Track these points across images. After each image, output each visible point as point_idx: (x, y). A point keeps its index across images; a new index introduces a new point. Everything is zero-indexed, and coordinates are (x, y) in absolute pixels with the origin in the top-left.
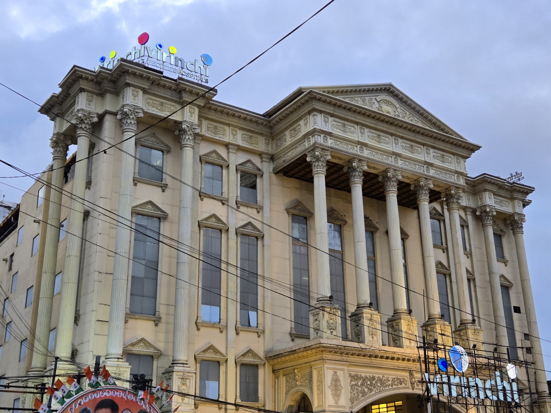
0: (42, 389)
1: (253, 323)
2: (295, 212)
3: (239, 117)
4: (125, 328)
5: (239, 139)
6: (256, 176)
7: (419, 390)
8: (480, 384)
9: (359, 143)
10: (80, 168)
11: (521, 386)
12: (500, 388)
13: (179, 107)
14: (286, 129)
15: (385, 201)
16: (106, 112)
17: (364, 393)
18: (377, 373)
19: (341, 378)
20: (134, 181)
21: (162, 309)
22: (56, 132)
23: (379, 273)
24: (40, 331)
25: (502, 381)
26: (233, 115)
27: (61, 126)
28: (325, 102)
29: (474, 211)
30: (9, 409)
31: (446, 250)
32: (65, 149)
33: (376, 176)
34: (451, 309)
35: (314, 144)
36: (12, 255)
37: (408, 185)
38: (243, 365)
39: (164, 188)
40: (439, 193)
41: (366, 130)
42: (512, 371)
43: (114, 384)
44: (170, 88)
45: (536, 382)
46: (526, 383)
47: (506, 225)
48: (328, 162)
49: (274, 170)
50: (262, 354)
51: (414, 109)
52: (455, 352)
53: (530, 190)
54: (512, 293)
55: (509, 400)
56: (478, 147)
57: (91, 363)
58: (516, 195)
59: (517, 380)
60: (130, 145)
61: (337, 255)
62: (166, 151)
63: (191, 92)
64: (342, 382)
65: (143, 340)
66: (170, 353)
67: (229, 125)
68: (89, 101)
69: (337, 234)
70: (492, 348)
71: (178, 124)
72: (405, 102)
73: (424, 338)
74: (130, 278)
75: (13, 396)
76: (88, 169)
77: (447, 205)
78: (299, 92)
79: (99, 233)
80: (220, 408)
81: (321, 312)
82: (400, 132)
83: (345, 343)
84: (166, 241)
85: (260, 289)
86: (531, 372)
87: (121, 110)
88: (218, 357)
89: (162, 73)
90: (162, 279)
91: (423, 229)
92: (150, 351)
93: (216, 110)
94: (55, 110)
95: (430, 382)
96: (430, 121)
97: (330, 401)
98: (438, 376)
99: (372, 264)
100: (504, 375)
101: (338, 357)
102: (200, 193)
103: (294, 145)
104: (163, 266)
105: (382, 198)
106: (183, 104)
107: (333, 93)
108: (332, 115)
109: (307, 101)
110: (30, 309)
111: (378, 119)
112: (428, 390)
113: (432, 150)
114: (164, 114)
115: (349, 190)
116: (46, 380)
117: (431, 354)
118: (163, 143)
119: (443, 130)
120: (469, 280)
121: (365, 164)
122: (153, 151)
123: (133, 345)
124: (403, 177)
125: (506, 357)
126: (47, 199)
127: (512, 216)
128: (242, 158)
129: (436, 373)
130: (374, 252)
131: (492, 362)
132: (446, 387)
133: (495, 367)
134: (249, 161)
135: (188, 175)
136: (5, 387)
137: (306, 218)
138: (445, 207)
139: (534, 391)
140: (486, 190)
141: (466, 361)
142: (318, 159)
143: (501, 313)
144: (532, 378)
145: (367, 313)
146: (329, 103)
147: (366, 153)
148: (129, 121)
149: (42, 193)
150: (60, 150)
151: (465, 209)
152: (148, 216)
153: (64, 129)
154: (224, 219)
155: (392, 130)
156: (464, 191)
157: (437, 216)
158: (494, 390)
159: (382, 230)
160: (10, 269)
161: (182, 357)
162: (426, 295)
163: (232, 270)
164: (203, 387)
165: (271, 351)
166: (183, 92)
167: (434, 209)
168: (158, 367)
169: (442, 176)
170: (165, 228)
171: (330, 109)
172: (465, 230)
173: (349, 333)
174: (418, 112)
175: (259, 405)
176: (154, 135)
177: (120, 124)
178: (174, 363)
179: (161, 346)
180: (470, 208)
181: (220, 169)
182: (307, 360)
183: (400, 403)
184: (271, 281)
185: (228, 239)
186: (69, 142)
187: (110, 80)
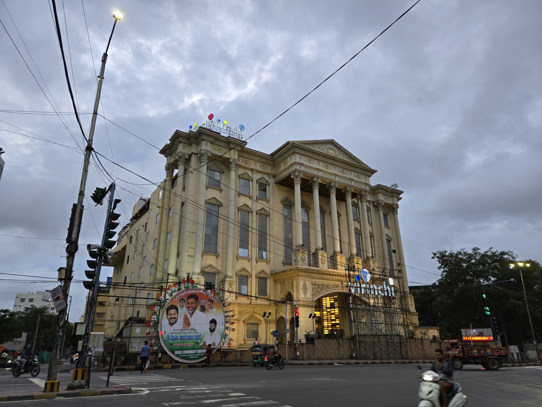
0: (161, 289)
1: (265, 257)
2: (285, 203)
3: (258, 156)
4: (202, 260)
5: (258, 167)
6: (266, 185)
7: (346, 291)
8: (376, 287)
9: (317, 169)
10: (180, 180)
11: (396, 289)
12: (385, 289)
13: (228, 150)
14: (281, 162)
15: (330, 197)
16: (192, 153)
17: (319, 292)
18: (325, 282)
19: (308, 285)
20: (206, 187)
21: (220, 250)
22: (168, 163)
23: (327, 233)
24: (160, 261)
25: (386, 286)
26: (255, 155)
27: (170, 159)
28: (300, 148)
29: (373, 203)
30: (145, 299)
31: (359, 222)
32: (172, 172)
33: (326, 185)
34: (362, 251)
35: (295, 169)
36: (146, 224)
37: (341, 190)
38: (259, 278)
39: (221, 191)
40: (356, 194)
41: (321, 163)
42: (391, 281)
43: (197, 287)
44: (224, 141)
45: (403, 287)
46: (398, 287)
47: (389, 210)
48: (302, 178)
49: (275, 182)
50: (269, 273)
51: (344, 152)
52: (364, 272)
53: (402, 192)
54: (392, 243)
55: (390, 295)
56: (376, 171)
57: (185, 276)
58: (394, 195)
59: (394, 286)
60: (204, 169)
61: (306, 224)
62: (222, 172)
63: (234, 143)
64: (308, 287)
65: (210, 265)
66: (224, 272)
67: (253, 160)
68: (184, 148)
69: (306, 214)
70: (382, 270)
71: (228, 159)
72: (340, 149)
73: (348, 265)
74: (204, 235)
75: (147, 292)
76: (184, 181)
77: (360, 199)
78: (288, 143)
79: (189, 212)
80: (248, 299)
81: (298, 252)
82: (337, 164)
83: (309, 267)
84: (222, 217)
85: (268, 241)
86: (401, 282)
87: (200, 152)
88: (247, 274)
89: (220, 134)
90: (220, 236)
91: (348, 212)
92: (214, 271)
93: (246, 152)
94: (168, 152)
95: (351, 287)
96: (352, 158)
97: (302, 295)
98: (355, 284)
99: (323, 229)
100: (387, 283)
101: (306, 274)
102: (239, 192)
103: (285, 170)
104: (221, 229)
105: (328, 196)
106: (230, 149)
107: (304, 144)
108: (304, 155)
109: (292, 148)
110: (155, 250)
111: (327, 157)
112: (350, 290)
113: (353, 173)
114: (220, 155)
115: (312, 193)
116: (163, 285)
117: (351, 273)
118: (220, 168)
119: (358, 163)
120: (371, 237)
121: (320, 179)
122: (216, 172)
123: (206, 268)
124: (339, 185)
125: (389, 274)
126: (163, 196)
127: (392, 205)
128: (259, 176)
129: (354, 283)
130: (324, 223)
131: (382, 277)
132: (359, 289)
133: (383, 279)
134: (263, 178)
135: (233, 184)
136: (143, 288)
137: (290, 206)
138: (359, 201)
139: (402, 291)
140: (379, 192)
141: (369, 276)
142: (297, 177)
143: (386, 253)
144: (401, 285)
145: (320, 253)
146: (303, 149)
147: (320, 174)
148: (204, 158)
149: (161, 193)
150: (170, 172)
151: (369, 202)
152: (213, 205)
153: (172, 161)
154: (250, 206)
155: (333, 162)
156: (369, 193)
157: (355, 205)
158: (383, 290)
159: (328, 212)
160: (146, 230)
161: (230, 273)
162: (350, 244)
163: (254, 231)
164: (240, 288)
165: (273, 271)
166: (230, 143)
167: (354, 201)
168: (218, 279)
169: (357, 185)
170: (222, 211)
171: (303, 152)
172: (369, 212)
173: (312, 263)
174: (346, 154)
175: (267, 297)
176: (216, 165)
177: (199, 160)
178: (226, 276)
179: (219, 268)
180: (371, 201)
181: (248, 181)
182: (290, 276)
183: (336, 297)
184: (273, 237)
185: (252, 216)
186: (174, 168)
187: (195, 138)
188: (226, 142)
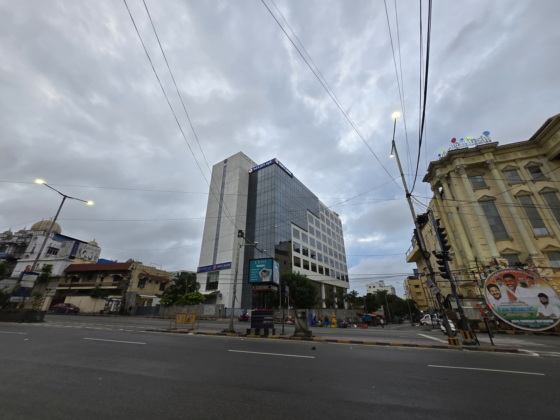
3: (515, 147)
4: (497, 245)
5: (520, 155)
6: (538, 166)
10: (447, 193)
13: (481, 156)
14: (548, 140)
16: (450, 172)
20: (473, 190)
21: (512, 235)
22: (432, 186)
26: (512, 147)
27: (433, 183)
32: (438, 190)
39: (489, 188)
44: (474, 151)
49: (549, 160)
60: (466, 179)
62: (483, 174)
63: (485, 148)
65: (507, 249)
66: (526, 252)
67: (511, 152)
68: (441, 171)
71: (484, 163)
76: (450, 192)
79: (467, 213)
87: (455, 168)
88: (556, 249)
89: (468, 148)
92: (514, 252)
93: (501, 150)
94: (429, 179)
102: (509, 184)
106: (483, 154)
114: (475, 162)
118: (480, 172)
122: (477, 177)
123: (503, 251)
128: (525, 163)
134: (531, 162)
148: (461, 171)
150: (436, 191)
152: (486, 201)
154: (528, 190)
161: (534, 252)
166: (481, 150)
170: (497, 203)
176: (474, 171)
177: (458, 173)
178: (530, 255)
179: (519, 249)
181: (515, 171)
185: (535, 198)
186: (439, 187)
187: (447, 161)
188: (477, 151)
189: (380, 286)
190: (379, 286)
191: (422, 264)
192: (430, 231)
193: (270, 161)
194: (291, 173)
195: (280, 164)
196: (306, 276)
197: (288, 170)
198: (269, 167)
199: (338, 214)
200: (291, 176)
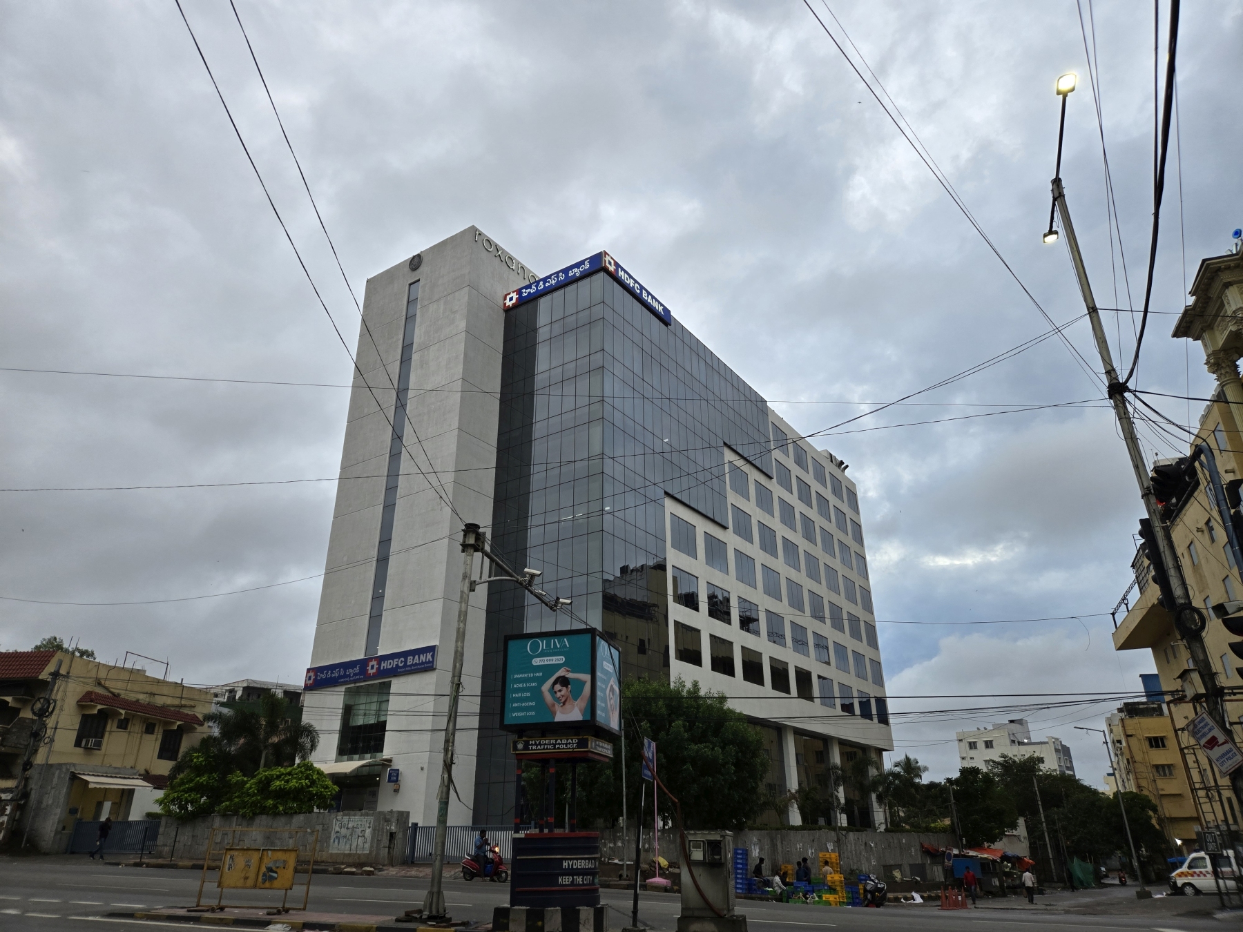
22: (1210, 351)
27: (1214, 340)
32: (1233, 368)
94: (1197, 326)
150: (1227, 372)
153: (1221, 343)
160: (1213, 539)
189: (1013, 742)
190: (1008, 742)
191: (1175, 657)
192: (1204, 528)
193: (582, 262)
194: (665, 309)
195: (621, 273)
196: (723, 699)
197: (653, 297)
198: (581, 283)
199: (842, 463)
200: (665, 318)
